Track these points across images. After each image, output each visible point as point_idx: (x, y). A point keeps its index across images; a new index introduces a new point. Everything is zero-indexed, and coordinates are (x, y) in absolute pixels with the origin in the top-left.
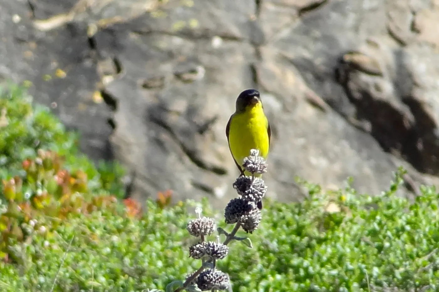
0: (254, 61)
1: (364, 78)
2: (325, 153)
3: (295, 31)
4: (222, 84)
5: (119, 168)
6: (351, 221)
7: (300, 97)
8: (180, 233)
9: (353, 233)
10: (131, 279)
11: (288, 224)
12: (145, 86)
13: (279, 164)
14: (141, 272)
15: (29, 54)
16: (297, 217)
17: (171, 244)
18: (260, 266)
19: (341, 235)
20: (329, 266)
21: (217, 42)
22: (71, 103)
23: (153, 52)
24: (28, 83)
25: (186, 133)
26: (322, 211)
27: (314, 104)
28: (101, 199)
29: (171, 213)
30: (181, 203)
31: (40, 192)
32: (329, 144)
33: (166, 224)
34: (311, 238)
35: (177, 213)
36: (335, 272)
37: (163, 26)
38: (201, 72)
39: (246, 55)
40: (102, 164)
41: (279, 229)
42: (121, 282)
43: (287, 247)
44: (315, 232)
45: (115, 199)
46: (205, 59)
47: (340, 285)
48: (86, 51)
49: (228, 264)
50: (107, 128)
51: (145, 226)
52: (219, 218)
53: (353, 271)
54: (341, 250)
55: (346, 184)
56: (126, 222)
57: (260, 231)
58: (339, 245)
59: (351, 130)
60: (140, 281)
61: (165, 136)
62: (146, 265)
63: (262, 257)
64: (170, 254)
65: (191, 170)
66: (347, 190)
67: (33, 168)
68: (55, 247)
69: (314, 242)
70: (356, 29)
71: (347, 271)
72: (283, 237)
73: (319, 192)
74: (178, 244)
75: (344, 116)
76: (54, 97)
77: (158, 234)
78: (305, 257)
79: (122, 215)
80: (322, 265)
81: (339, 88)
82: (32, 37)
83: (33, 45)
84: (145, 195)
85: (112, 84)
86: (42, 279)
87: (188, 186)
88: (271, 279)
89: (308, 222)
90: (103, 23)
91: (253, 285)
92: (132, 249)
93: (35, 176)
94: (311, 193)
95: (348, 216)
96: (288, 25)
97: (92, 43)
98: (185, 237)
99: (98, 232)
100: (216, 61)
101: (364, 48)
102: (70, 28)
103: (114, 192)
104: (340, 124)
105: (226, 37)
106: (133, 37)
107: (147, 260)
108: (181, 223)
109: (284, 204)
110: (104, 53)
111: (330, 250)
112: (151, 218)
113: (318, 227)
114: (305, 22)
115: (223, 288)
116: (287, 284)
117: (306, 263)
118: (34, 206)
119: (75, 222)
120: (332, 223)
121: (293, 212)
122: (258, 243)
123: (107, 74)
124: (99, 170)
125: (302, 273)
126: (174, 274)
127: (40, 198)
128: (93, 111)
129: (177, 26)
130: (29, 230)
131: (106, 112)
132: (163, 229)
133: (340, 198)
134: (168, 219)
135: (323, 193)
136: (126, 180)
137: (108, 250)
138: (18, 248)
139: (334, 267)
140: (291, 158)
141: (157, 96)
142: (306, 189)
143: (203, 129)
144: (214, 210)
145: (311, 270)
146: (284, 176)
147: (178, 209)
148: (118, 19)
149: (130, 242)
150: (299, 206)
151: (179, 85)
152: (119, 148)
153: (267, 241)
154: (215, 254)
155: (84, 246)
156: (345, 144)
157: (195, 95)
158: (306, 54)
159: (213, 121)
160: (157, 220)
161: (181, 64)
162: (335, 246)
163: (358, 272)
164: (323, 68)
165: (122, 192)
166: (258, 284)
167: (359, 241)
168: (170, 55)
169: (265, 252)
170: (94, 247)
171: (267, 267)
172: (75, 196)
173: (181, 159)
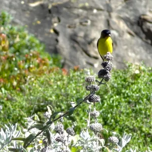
0: (108, 18)
1: (148, 24)
2: (134, 51)
3: (123, 7)
4: (97, 26)
5: (60, 57)
6: (144, 76)
7: (125, 31)
8: (82, 81)
9: (144, 80)
10: (64, 98)
11: (121, 78)
12: (69, 27)
13: (117, 56)
14: (68, 95)
15: (27, 15)
16: (124, 75)
17: (78, 84)
18: (110, 92)
19: (140, 81)
20: (135, 93)
21: (95, 11)
22: (42, 33)
23: (72, 14)
24: (27, 26)
25: (84, 44)
26: (133, 72)
27: (130, 34)
28: (53, 68)
29: (79, 73)
30: (82, 70)
31: (31, 66)
32: (135, 48)
33: (77, 77)
34: (129, 83)
35: (81, 74)
36: (138, 95)
37: (75, 5)
38: (89, 22)
39: (105, 16)
40: (53, 55)
41: (117, 79)
42: (61, 98)
43: (121, 86)
44: (130, 80)
45: (59, 69)
46: (91, 17)
47: (140, 99)
48: (48, 14)
49: (99, 92)
50: (55, 42)
51: (69, 78)
52: (96, 75)
53: (144, 95)
54: (140, 87)
55: (142, 63)
56: (62, 77)
57: (111, 80)
58: (139, 85)
59: (143, 43)
60: (67, 98)
61: (76, 45)
62: (69, 92)
63: (111, 89)
64: (78, 88)
65: (85, 57)
66: (142, 65)
67: (29, 57)
68: (37, 86)
69: (130, 84)
70: (145, 6)
71: (142, 94)
72: (119, 82)
73: (132, 66)
74: (81, 85)
75: (141, 38)
76: (36, 31)
77: (74, 81)
78: (127, 89)
79: (61, 74)
80: (133, 92)
81: (139, 28)
82: (28, 9)
83: (28, 12)
84: (69, 67)
85: (57, 26)
86: (32, 97)
87: (85, 63)
88: (115, 97)
89: (128, 76)
90: (54, 4)
91: (108, 99)
92: (65, 86)
93: (30, 60)
94: (129, 66)
95: (143, 74)
96: (120, 5)
97: (50, 11)
98: (83, 82)
99: (52, 80)
100: (94, 18)
101: (148, 13)
102: (42, 6)
103: (58, 66)
104: (140, 41)
105: (99, 9)
106: (65, 9)
107: (70, 91)
108: (82, 77)
109: (119, 70)
110: (54, 15)
111: (136, 87)
112: (71, 75)
113: (132, 79)
114: (127, 4)
115: (98, 101)
116: (120, 99)
117: (127, 92)
118: (29, 71)
119: (44, 77)
120: (137, 77)
121: (123, 73)
122: (110, 84)
123: (55, 22)
124: (52, 57)
125: (126, 95)
126: (80, 96)
127: (32, 68)
128: (50, 36)
129: (81, 5)
130: (28, 79)
131: (55, 36)
132: (76, 79)
133: (140, 68)
134: (77, 76)
135: (133, 66)
136: (62, 61)
137: (56, 87)
138: (23, 86)
139: (137, 93)
140: (122, 53)
141: (73, 31)
142: (127, 65)
143: (90, 43)
144: (94, 72)
145: (129, 94)
146: (119, 60)
147: (81, 72)
148: (59, 3)
149: (64, 84)
150: (125, 71)
151: (81, 27)
152: (59, 49)
153: (113, 84)
154: (95, 89)
155: (47, 85)
156: (141, 48)
157: (87, 30)
158: (127, 16)
159: (94, 39)
160: (73, 76)
161: (82, 19)
162: (138, 86)
163: (146, 95)
164: (133, 21)
165: (61, 66)
166: (110, 99)
167: (146, 84)
168: (78, 16)
169: (113, 87)
170: (50, 86)
171: (113, 93)
172: (44, 67)
173: (82, 54)
